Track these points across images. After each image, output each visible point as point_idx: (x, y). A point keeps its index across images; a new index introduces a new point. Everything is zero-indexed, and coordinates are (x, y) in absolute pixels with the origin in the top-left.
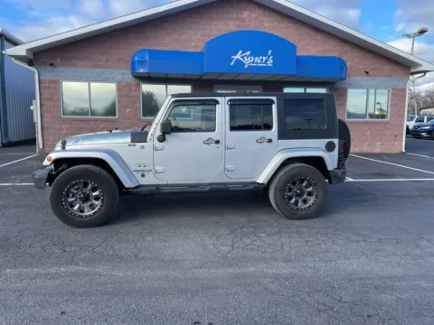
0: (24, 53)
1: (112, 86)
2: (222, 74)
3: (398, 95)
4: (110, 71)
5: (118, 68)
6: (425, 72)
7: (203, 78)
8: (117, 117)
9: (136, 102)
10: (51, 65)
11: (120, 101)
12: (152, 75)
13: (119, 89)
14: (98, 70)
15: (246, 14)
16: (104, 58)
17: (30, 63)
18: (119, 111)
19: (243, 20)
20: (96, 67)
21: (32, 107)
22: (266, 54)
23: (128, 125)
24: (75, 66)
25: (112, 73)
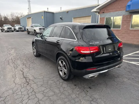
1: (121, 17)
4: (121, 12)
8: (120, 29)
10: (103, 13)
11: (122, 23)
13: (123, 18)
14: (117, 12)
16: (119, 7)
18: (122, 26)
23: (124, 32)
24: (110, 12)
25: (121, 13)
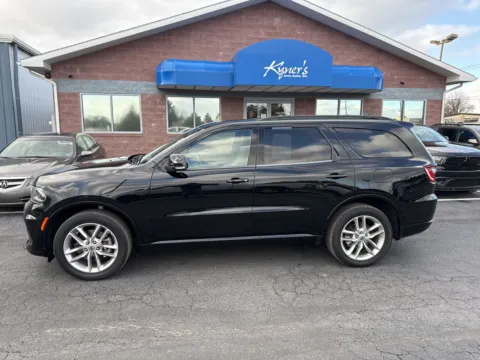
0: (41, 65)
1: (136, 99)
2: (253, 86)
3: (433, 107)
4: (135, 82)
5: (142, 80)
6: (462, 82)
7: (234, 90)
8: (141, 132)
9: (161, 116)
10: (70, 77)
11: (143, 115)
12: (178, 87)
13: (143, 103)
14: (121, 82)
15: (277, 21)
16: (127, 69)
17: (48, 75)
18: (144, 125)
19: (274, 28)
20: (119, 78)
21: (50, 123)
22: (301, 65)
23: (153, 141)
24: (96, 78)
25: (135, 85)
